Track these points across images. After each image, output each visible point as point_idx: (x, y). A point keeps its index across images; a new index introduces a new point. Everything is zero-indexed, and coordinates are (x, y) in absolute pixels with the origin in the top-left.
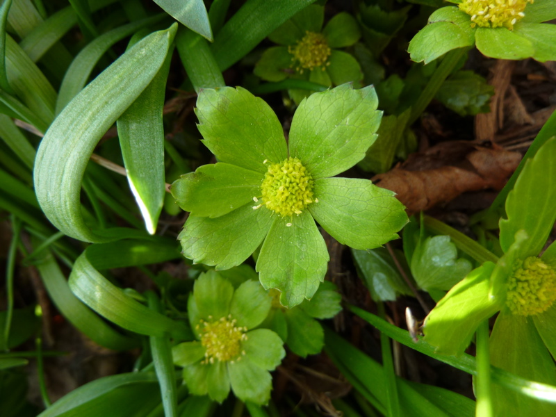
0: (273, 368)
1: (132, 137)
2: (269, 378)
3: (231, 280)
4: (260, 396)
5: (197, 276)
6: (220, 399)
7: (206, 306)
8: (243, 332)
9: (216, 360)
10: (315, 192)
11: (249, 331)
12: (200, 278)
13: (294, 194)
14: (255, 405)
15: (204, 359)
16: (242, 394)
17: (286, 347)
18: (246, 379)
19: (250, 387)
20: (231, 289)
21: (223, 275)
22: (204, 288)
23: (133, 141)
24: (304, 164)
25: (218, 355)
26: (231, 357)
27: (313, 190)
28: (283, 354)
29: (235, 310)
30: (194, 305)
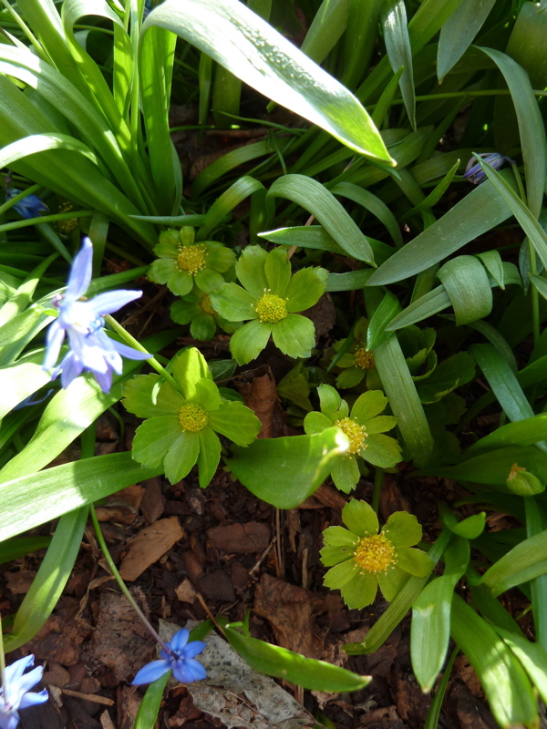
0: (168, 286)
1: (312, 232)
2: (162, 283)
3: (228, 272)
4: (153, 275)
5: (235, 252)
6: (155, 250)
7: (215, 253)
8: (194, 273)
9: (180, 252)
10: (266, 322)
11: (193, 277)
12: (234, 253)
13: (267, 310)
14: (147, 271)
15: (182, 245)
16: (156, 264)
17: (179, 298)
18: (164, 268)
19: (158, 271)
20: (223, 271)
21: (232, 268)
22: (226, 253)
23: (309, 232)
24: (282, 320)
25: (183, 255)
26: (179, 262)
27: (268, 322)
28: (176, 294)
29: (208, 271)
30: (217, 246)
